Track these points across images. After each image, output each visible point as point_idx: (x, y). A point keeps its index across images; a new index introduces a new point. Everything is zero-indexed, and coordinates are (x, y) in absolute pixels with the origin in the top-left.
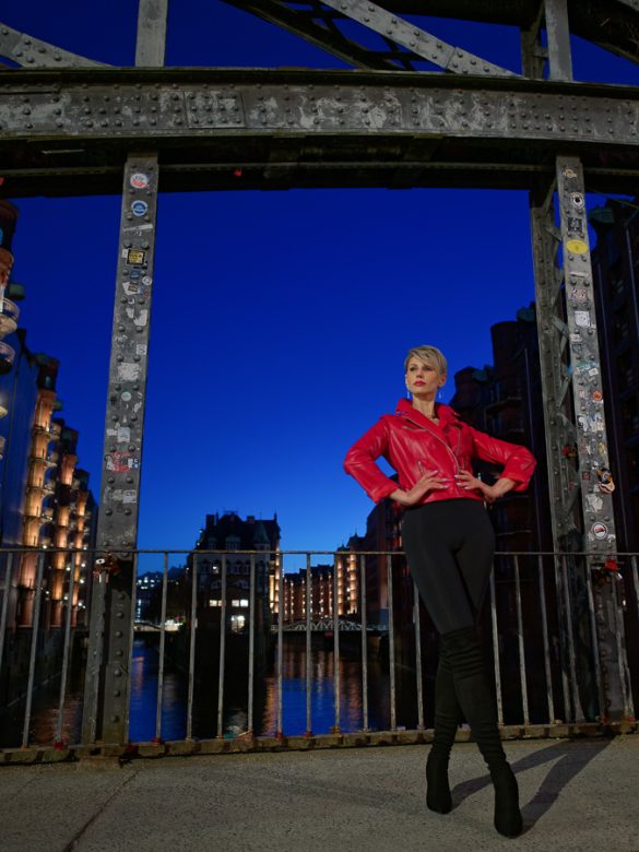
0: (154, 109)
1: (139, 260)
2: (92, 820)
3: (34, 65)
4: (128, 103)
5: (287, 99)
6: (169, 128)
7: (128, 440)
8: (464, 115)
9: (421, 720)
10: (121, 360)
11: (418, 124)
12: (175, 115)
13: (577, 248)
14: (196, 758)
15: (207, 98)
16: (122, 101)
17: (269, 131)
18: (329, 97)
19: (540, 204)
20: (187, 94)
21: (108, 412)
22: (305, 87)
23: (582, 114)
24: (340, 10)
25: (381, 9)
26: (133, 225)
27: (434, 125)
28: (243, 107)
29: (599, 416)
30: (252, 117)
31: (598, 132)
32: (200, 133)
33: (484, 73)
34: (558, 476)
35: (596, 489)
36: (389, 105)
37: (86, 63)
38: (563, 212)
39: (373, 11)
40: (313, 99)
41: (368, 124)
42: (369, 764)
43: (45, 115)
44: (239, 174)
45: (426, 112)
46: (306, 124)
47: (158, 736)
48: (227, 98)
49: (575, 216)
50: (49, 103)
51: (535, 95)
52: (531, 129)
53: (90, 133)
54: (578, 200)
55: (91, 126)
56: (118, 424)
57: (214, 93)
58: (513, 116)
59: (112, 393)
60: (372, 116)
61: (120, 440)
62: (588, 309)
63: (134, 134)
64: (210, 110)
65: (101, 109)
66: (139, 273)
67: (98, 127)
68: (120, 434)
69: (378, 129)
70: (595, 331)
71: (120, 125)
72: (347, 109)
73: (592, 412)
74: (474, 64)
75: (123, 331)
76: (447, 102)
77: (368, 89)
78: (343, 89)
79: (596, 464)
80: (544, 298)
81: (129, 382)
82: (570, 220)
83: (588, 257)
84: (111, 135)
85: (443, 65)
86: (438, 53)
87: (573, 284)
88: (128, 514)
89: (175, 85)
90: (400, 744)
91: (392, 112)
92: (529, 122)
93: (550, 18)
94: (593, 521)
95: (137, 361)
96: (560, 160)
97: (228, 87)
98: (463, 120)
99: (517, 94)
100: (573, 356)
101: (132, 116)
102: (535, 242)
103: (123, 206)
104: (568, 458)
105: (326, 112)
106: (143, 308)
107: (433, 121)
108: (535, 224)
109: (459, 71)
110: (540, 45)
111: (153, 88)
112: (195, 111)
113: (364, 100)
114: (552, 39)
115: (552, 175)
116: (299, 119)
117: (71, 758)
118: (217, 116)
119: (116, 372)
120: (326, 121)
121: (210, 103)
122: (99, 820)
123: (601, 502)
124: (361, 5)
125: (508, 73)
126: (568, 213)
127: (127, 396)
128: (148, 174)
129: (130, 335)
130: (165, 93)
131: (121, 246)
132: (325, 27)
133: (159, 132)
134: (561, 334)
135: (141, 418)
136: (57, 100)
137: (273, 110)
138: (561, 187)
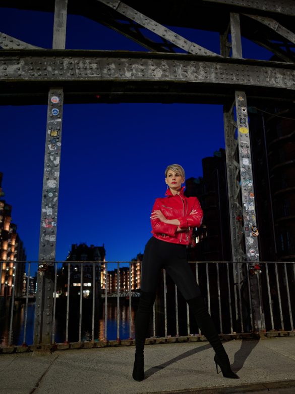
0: (61, 68)
1: (55, 135)
2: (44, 374)
3: (8, 48)
4: (50, 65)
5: (119, 64)
6: (68, 77)
7: (52, 214)
8: (196, 72)
9: (178, 333)
10: (48, 179)
11: (176, 76)
12: (70, 71)
13: (244, 131)
14: (82, 350)
15: (84, 63)
16: (47, 64)
17: (111, 78)
18: (138, 64)
19: (228, 111)
20: (76, 61)
21: (43, 202)
22: (127, 59)
23: (246, 73)
24: (142, 25)
25: (160, 25)
26: (53, 119)
27: (183, 76)
28: (100, 67)
29: (252, 203)
30: (104, 72)
31: (253, 80)
32: (82, 79)
33: (205, 54)
34: (235, 229)
35: (251, 235)
36: (163, 67)
37: (31, 47)
38: (238, 115)
39: (156, 25)
40: (131, 65)
41: (155, 76)
42: (157, 351)
43: (13, 70)
44: (98, 97)
45: (180, 71)
46: (128, 75)
47: (67, 340)
48: (93, 63)
49: (243, 117)
50: (15, 65)
51: (226, 64)
52: (224, 79)
53: (33, 79)
54: (244, 110)
55: (33, 75)
56: (47, 207)
57: (87, 61)
58: (217, 73)
59: (44, 193)
60: (157, 73)
61: (48, 214)
62: (248, 158)
63: (52, 79)
64: (86, 69)
65: (38, 68)
66: (56, 141)
67: (36, 76)
68: (48, 211)
69: (159, 78)
70: (251, 167)
71: (46, 75)
72: (145, 69)
73: (249, 201)
74: (200, 50)
75: (49, 166)
76: (189, 67)
77: (154, 60)
78: (144, 60)
79: (251, 224)
80: (229, 152)
81: (51, 189)
82: (241, 119)
83: (248, 135)
84: (43, 80)
85: (187, 51)
86: (185, 45)
87: (242, 147)
88: (52, 246)
89: (70, 58)
90: (168, 343)
91: (165, 71)
92: (224, 76)
93: (233, 30)
94: (250, 248)
95: (55, 179)
96: (237, 93)
97: (93, 59)
98: (195, 74)
99: (218, 63)
100: (242, 178)
101: (51, 71)
102: (226, 128)
103: (48, 110)
104: (239, 221)
105: (137, 70)
106: (57, 156)
107: (182, 75)
108: (225, 120)
109: (194, 53)
110: (228, 41)
111: (60, 58)
112: (79, 69)
113: (153, 65)
114: (233, 39)
115: (234, 99)
116: (125, 73)
117: (29, 351)
118: (89, 72)
119: (46, 184)
120: (136, 74)
121: (86, 65)
122: (47, 374)
123: (253, 240)
124: (151, 23)
125: (215, 54)
126: (240, 116)
127: (51, 195)
128: (59, 97)
129: (52, 168)
130: (66, 61)
131: (47, 128)
132: (135, 31)
133: (63, 78)
134: (236, 168)
135: (57, 204)
136: (18, 63)
137: (113, 69)
138: (237, 104)
